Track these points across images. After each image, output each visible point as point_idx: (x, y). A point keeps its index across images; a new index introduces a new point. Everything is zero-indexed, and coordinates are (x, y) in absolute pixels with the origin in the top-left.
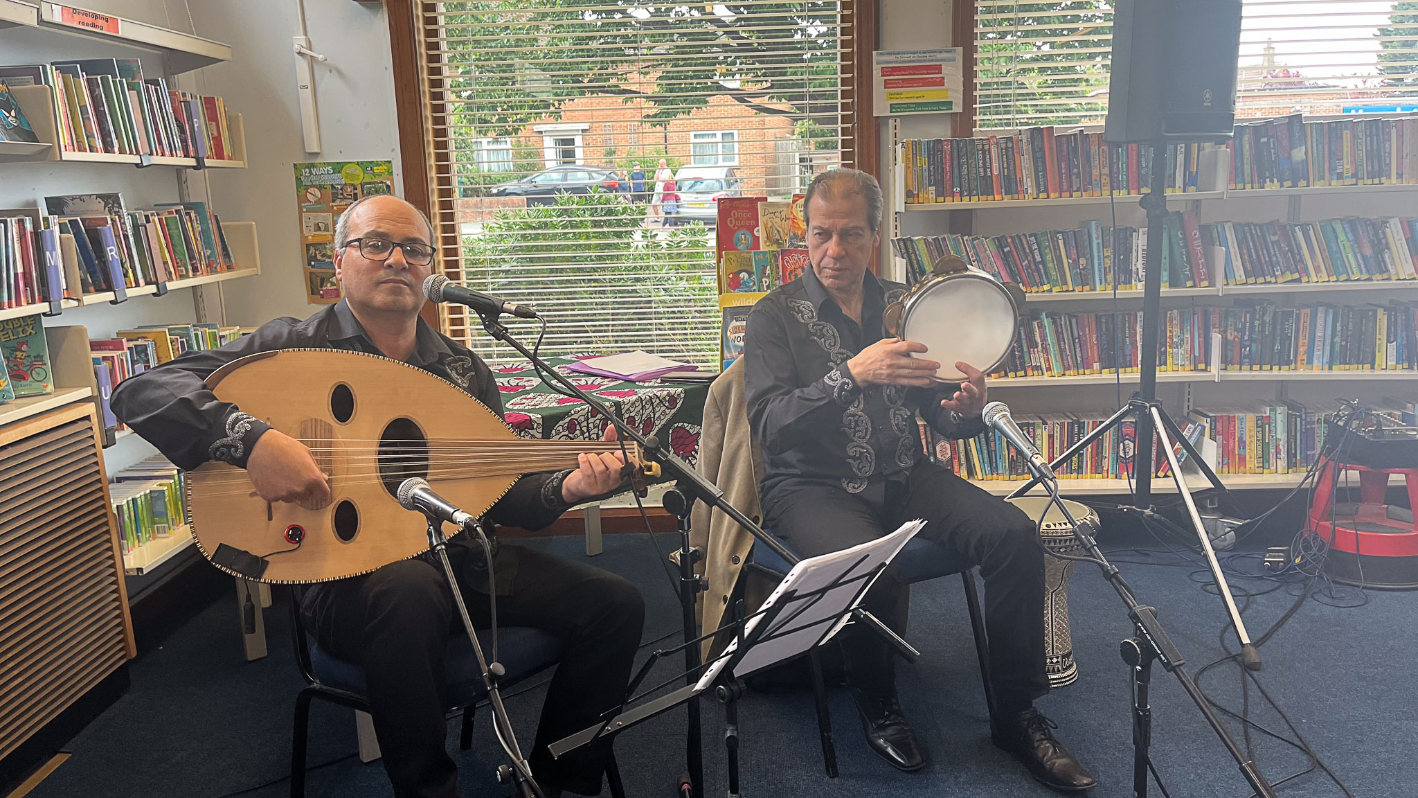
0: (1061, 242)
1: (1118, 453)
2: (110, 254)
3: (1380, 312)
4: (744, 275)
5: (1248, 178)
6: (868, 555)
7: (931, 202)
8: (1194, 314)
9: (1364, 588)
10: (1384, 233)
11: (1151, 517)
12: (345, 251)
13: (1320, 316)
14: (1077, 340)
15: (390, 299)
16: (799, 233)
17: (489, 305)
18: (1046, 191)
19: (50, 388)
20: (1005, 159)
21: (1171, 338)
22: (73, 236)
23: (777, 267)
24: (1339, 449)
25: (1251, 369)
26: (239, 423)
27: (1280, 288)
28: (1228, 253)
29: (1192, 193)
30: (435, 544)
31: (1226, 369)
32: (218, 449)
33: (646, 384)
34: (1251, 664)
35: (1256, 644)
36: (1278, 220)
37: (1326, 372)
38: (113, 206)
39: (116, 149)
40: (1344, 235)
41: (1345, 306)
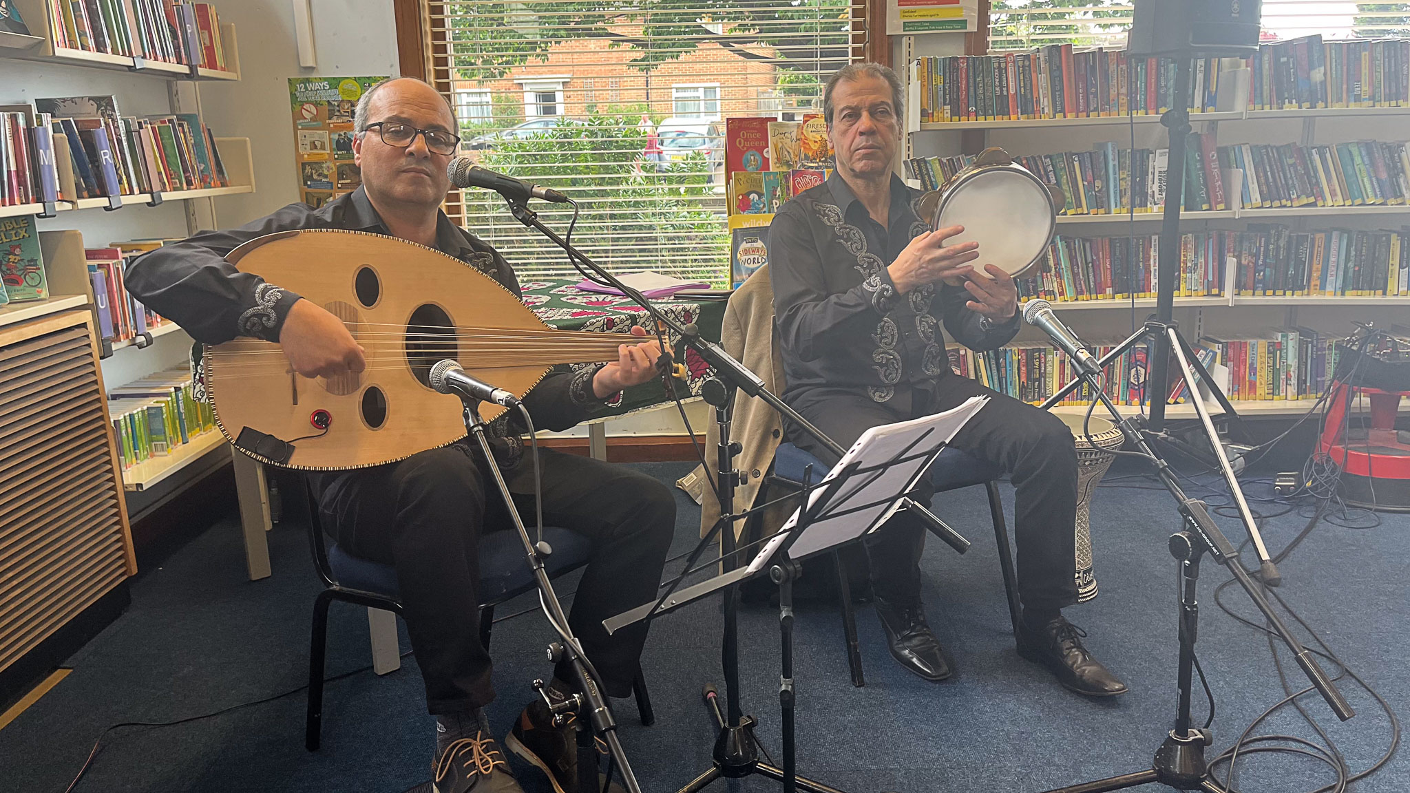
0: (1076, 164)
1: (1129, 379)
2: (104, 158)
3: (1394, 237)
4: (754, 197)
5: (1266, 99)
6: (933, 429)
7: (946, 120)
8: (1209, 238)
9: (1377, 510)
10: (1400, 157)
11: (1163, 438)
12: (365, 135)
13: (1335, 240)
14: (1090, 265)
15: (410, 189)
16: (810, 154)
17: (518, 189)
18: (1063, 111)
19: (45, 293)
20: (1022, 78)
21: (1185, 262)
22: (64, 135)
23: (788, 188)
24: (1353, 372)
25: (1264, 294)
26: (267, 294)
27: (1296, 211)
28: (1245, 176)
29: (1211, 112)
30: (472, 425)
31: (1239, 294)
32: (248, 319)
33: (660, 301)
34: (1270, 580)
35: (1275, 560)
36: (1295, 143)
37: (1339, 298)
38: (106, 109)
39: (109, 50)
40: (1360, 159)
41: (1360, 232)
